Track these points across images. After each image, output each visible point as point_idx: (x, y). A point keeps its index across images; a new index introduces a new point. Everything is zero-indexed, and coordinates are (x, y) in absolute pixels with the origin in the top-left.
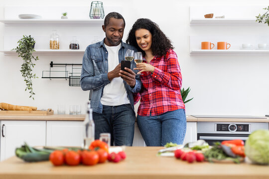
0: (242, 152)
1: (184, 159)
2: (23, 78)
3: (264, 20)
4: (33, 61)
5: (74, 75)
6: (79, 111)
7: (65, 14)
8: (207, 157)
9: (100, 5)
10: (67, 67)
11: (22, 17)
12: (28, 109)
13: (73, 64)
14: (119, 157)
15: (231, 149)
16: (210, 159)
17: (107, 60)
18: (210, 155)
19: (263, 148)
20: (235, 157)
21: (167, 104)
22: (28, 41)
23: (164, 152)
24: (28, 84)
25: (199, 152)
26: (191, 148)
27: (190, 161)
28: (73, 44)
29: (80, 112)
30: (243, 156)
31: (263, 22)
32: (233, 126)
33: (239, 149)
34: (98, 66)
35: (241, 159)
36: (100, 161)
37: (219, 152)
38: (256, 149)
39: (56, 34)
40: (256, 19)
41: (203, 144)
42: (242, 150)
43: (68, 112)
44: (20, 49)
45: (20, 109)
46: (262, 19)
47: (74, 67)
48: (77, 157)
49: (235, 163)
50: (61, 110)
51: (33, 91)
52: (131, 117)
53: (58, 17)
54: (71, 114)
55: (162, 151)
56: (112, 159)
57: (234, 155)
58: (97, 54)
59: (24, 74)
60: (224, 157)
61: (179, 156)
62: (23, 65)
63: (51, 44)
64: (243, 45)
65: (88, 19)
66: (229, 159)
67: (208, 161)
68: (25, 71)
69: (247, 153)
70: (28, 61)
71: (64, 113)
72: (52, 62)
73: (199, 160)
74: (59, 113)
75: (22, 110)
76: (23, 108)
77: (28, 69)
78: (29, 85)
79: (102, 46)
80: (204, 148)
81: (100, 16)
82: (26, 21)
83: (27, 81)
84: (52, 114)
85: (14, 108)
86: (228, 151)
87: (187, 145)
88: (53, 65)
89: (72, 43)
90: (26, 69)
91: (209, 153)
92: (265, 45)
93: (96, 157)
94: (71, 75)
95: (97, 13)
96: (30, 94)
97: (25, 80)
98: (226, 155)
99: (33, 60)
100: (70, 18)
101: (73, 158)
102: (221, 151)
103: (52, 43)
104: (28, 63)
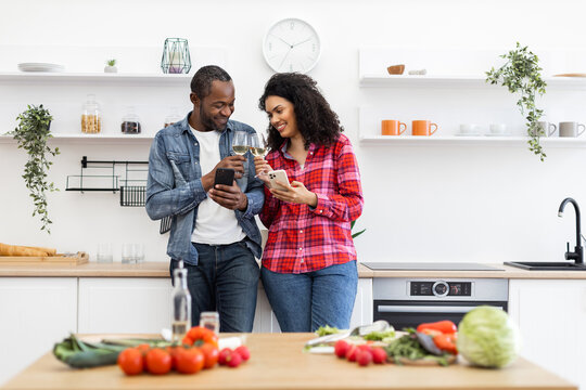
0: (451, 345)
1: (353, 359)
2: (29, 191)
3: (501, 79)
4: (48, 156)
5: (129, 184)
6: (140, 255)
7: (112, 63)
8: (393, 355)
9: (182, 44)
10: (117, 166)
11: (25, 68)
12: (39, 253)
13: (127, 163)
14: (239, 357)
15: (434, 339)
16: (397, 358)
17: (198, 159)
18: (397, 352)
19: (486, 339)
20: (441, 355)
21: (330, 251)
22: (39, 118)
23: (314, 346)
24: (37, 202)
25: (377, 344)
26: (363, 336)
27: (363, 363)
28: (129, 123)
29: (143, 258)
30: (454, 352)
31: (500, 84)
32: (441, 285)
33: (446, 340)
34: (181, 171)
35: (450, 357)
36: (207, 366)
37: (413, 346)
38: (476, 342)
39: (94, 103)
40: (486, 77)
41: (384, 328)
42: (453, 341)
43: (118, 258)
44: (22, 134)
45: (23, 253)
46: (497, 77)
47: (130, 167)
48: (167, 359)
49: (440, 365)
50: (105, 254)
51: (49, 217)
52: (251, 270)
53: (98, 69)
54: (125, 261)
55: (311, 342)
56: (226, 361)
57: (438, 351)
58: (177, 148)
59: (30, 182)
60: (421, 355)
61: (342, 353)
62: (28, 165)
63: (83, 122)
64: (461, 126)
65: (159, 73)
66: (429, 359)
67: (394, 363)
68: (31, 176)
69: (460, 348)
70: (39, 157)
71: (111, 261)
72: (85, 158)
73: (377, 360)
74: (100, 261)
75: (28, 255)
76: (29, 251)
77: (38, 174)
78: (41, 204)
79: (186, 133)
80: (387, 336)
81: (182, 67)
82: (34, 75)
83: (37, 198)
84: (87, 262)
85: (10, 251)
86: (429, 344)
87: (356, 332)
88: (88, 164)
89: (128, 120)
90: (33, 173)
91: (396, 348)
92: (503, 126)
93: (200, 358)
94: (123, 184)
95: (176, 61)
96: (43, 223)
97: (32, 195)
98: (425, 351)
99: (47, 154)
100: (122, 70)
101: (158, 361)
102: (417, 345)
103: (86, 120)
104: (38, 160)
